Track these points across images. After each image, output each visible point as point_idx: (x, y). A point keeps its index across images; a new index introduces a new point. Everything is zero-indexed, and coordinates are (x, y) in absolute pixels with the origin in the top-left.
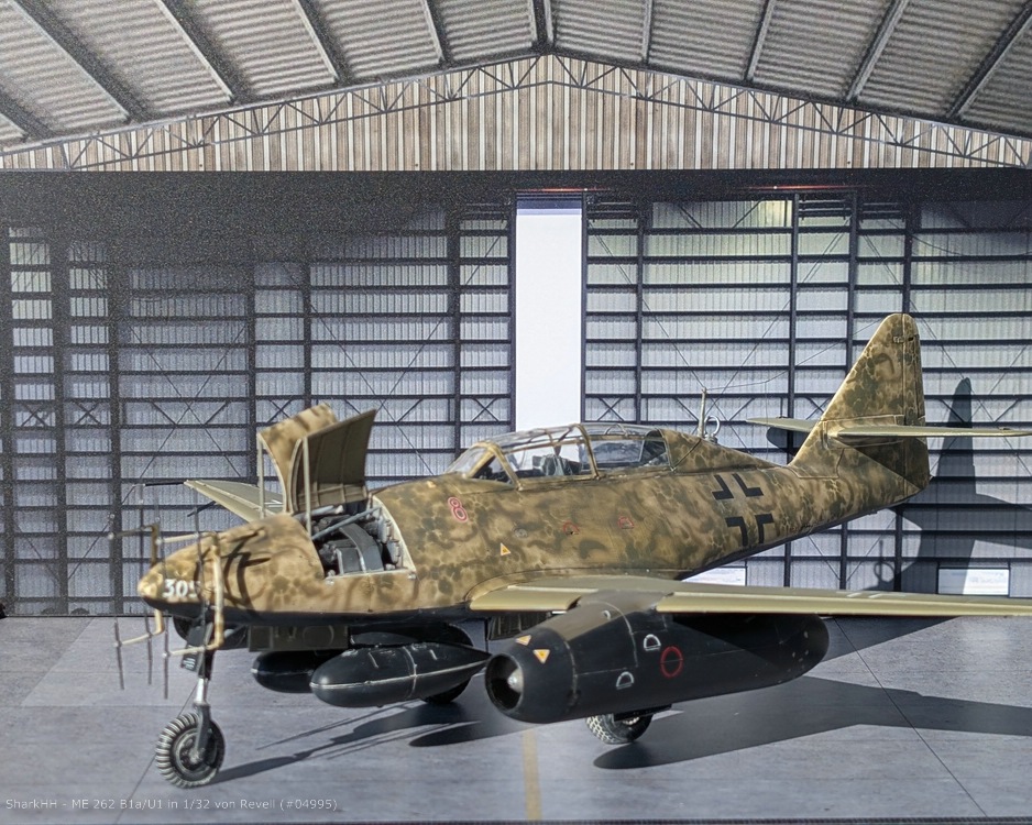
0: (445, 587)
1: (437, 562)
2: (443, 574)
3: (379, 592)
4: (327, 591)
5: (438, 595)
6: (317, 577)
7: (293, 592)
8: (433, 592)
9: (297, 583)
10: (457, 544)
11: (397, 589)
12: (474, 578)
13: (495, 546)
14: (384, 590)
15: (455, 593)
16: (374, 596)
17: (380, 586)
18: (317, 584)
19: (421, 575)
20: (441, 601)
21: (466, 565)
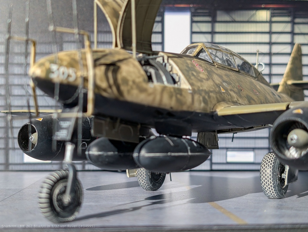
0: (205, 101)
1: (199, 87)
2: (203, 94)
3: (176, 97)
4: (150, 91)
5: (203, 105)
6: (144, 80)
7: (132, 88)
8: (200, 103)
9: (134, 82)
10: (204, 81)
11: (184, 97)
12: (216, 99)
13: (218, 86)
14: (179, 96)
15: (209, 105)
16: (174, 99)
17: (177, 94)
18: (144, 85)
19: (194, 92)
20: (204, 109)
21: (211, 92)
